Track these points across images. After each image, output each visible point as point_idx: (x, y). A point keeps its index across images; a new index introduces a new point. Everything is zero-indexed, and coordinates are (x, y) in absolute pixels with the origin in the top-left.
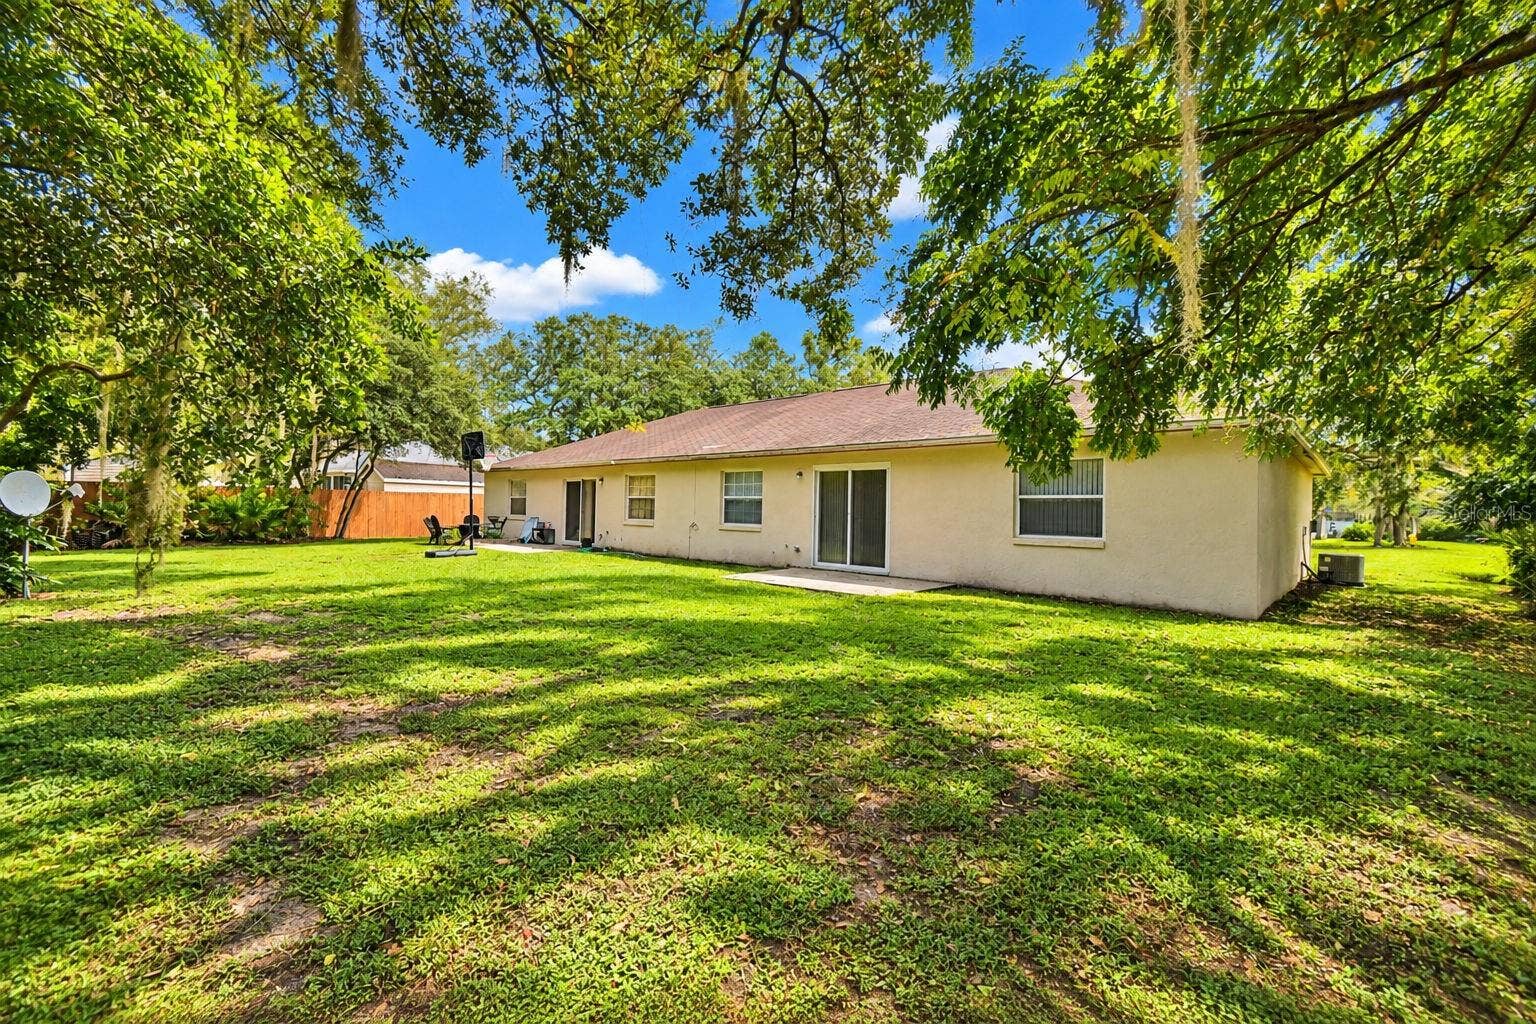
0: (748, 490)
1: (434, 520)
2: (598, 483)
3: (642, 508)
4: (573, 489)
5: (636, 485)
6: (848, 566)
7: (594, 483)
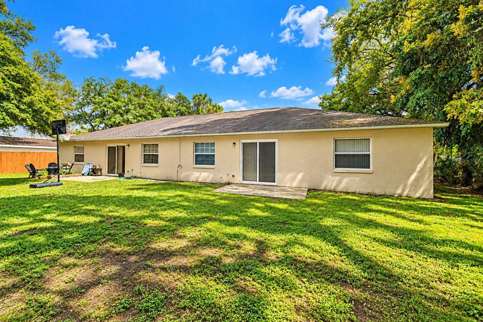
0: (207, 150)
1: (31, 165)
2: (126, 147)
3: (151, 159)
4: (111, 150)
5: (147, 148)
6: (258, 182)
7: (124, 148)
